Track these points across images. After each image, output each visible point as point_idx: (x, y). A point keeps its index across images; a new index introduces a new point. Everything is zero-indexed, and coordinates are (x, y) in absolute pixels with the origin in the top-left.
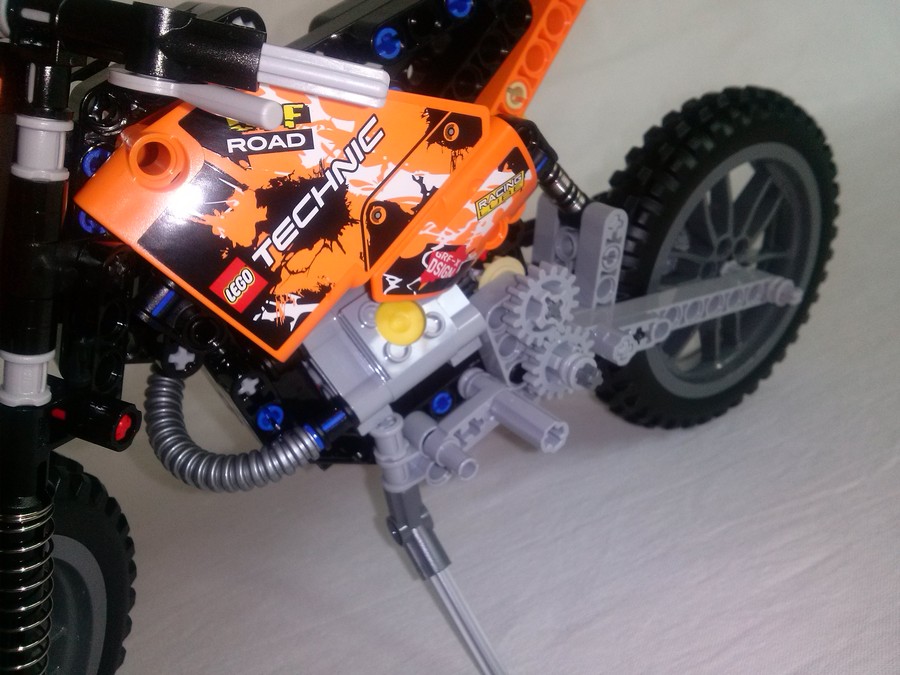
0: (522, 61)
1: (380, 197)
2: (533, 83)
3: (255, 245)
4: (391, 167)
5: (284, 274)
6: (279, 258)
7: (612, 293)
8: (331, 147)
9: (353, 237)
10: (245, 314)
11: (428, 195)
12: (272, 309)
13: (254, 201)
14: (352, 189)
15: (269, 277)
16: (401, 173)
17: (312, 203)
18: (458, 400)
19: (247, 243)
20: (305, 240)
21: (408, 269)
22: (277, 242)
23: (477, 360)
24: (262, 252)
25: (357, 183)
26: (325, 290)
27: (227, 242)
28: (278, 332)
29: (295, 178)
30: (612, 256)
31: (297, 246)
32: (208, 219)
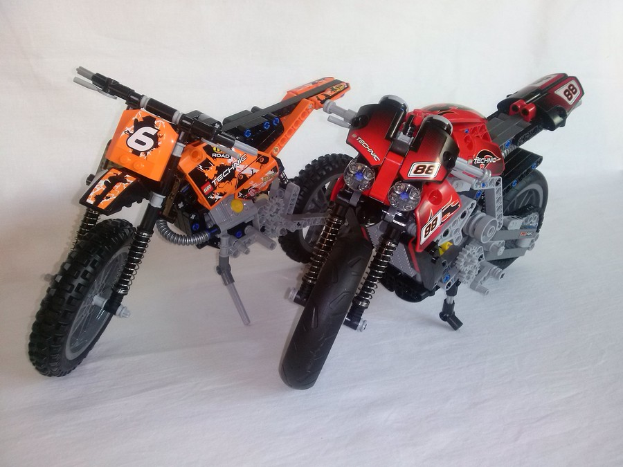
0: (279, 142)
1: (243, 173)
2: (281, 148)
3: (213, 179)
4: (246, 166)
5: (218, 187)
6: (218, 183)
7: (292, 211)
8: (235, 159)
9: (235, 181)
10: (206, 196)
11: (253, 174)
12: (213, 196)
13: (215, 169)
15: (214, 187)
16: (249, 168)
17: (228, 171)
18: (244, 234)
19: (211, 179)
20: (224, 180)
21: (245, 192)
22: (218, 179)
23: (251, 223)
24: (214, 181)
25: (238, 169)
26: (225, 193)
27: (207, 177)
28: (212, 202)
29: (225, 165)
30: (293, 200)
31: (222, 181)
32: (204, 171)
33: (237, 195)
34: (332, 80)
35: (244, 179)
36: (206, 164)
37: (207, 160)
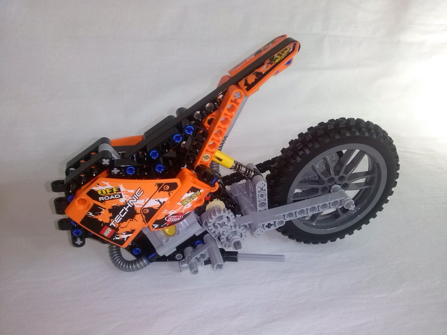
1: (146, 207)
2: (212, 153)
3: (110, 222)
4: (148, 199)
5: (120, 228)
6: (118, 225)
7: (266, 206)
8: (128, 197)
9: (139, 218)
10: (111, 238)
11: (162, 204)
12: (118, 237)
13: (108, 212)
14: (136, 206)
15: (115, 230)
16: (151, 200)
19: (108, 222)
20: (124, 220)
21: (160, 222)
22: (116, 221)
24: (112, 224)
25: (138, 204)
26: (134, 230)
27: (102, 222)
28: (121, 242)
29: (118, 205)
30: (262, 195)
31: (122, 221)
32: (97, 217)
33: (151, 227)
34: (282, 39)
35: (152, 211)
36: (96, 210)
37: (95, 205)
